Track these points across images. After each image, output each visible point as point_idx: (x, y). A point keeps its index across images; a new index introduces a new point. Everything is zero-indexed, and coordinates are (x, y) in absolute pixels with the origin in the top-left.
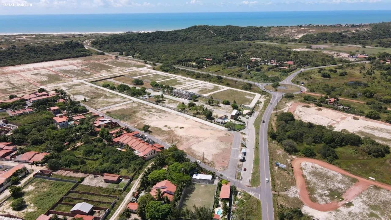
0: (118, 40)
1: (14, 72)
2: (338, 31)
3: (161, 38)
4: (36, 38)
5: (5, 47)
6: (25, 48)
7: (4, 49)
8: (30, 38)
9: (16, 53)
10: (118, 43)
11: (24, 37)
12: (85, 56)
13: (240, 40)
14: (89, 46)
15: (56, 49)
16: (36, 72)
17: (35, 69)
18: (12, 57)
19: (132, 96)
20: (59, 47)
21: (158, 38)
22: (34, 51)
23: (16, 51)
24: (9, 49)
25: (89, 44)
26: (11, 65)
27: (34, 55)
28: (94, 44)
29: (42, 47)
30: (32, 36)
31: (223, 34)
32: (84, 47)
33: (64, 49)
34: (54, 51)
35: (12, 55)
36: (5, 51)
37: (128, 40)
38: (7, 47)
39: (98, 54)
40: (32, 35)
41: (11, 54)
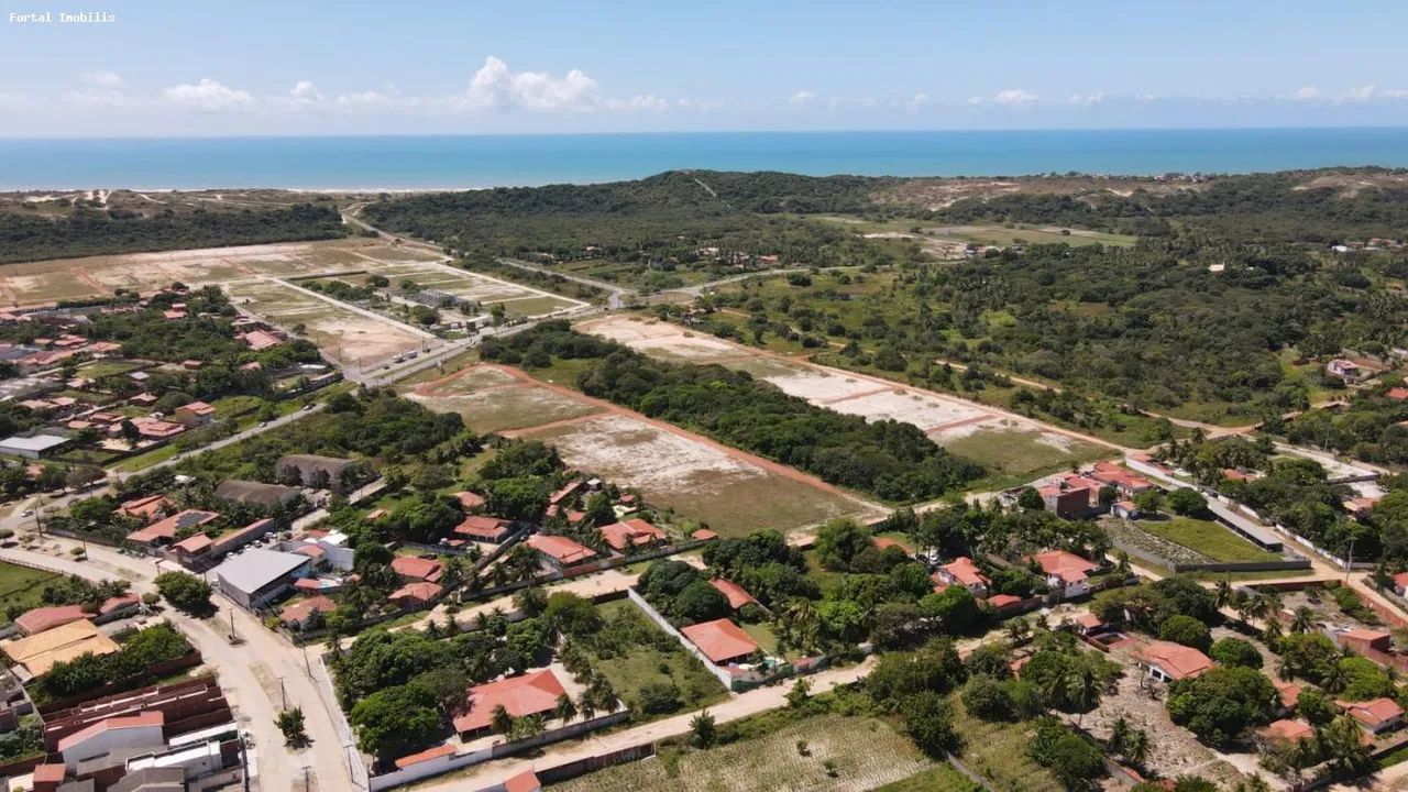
0: (436, 205)
1: (149, 262)
2: (1060, 192)
3: (555, 204)
4: (248, 199)
5: (149, 212)
6: (195, 216)
7: (146, 216)
8: (234, 198)
9: (171, 227)
10: (435, 212)
11: (219, 197)
12: (328, 239)
13: (779, 210)
14: (355, 217)
15: (266, 222)
16: (194, 262)
17: (195, 258)
18: (159, 234)
19: (340, 299)
20: (277, 216)
21: (549, 203)
22: (215, 223)
23: (172, 221)
24: (157, 217)
25: (356, 213)
26: (152, 251)
27: (210, 232)
28: (368, 212)
29: (234, 216)
30: (242, 195)
31: (737, 194)
32: (341, 220)
33: (287, 221)
34: (262, 226)
35: (162, 231)
36: (147, 222)
37: (462, 206)
38: (154, 213)
39: (365, 234)
40: (242, 191)
41: (160, 228)
